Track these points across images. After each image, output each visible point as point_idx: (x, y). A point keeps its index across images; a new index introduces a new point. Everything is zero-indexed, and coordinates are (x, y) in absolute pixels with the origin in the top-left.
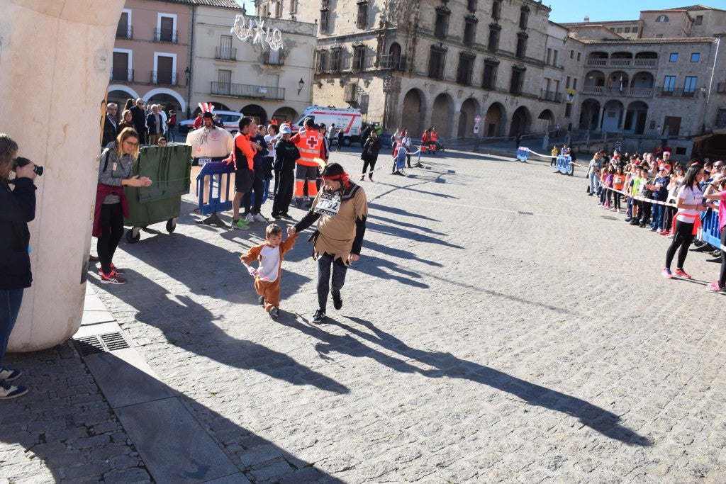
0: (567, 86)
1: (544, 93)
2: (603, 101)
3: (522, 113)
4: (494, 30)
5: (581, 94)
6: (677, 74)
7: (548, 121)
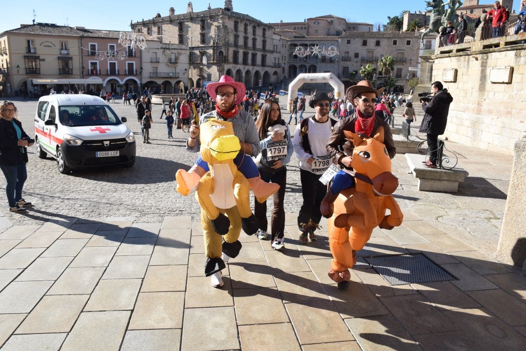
0: (282, 60)
1: (274, 64)
2: (298, 65)
3: (266, 73)
4: (254, 40)
5: (288, 63)
7: (276, 76)
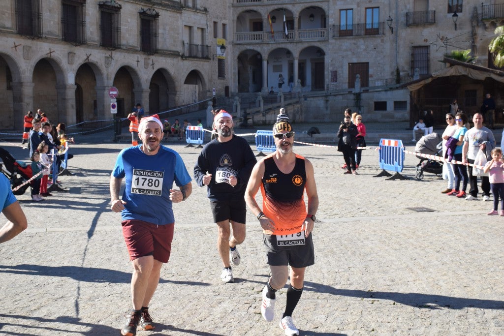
0: (215, 36)
1: (187, 46)
2: (265, 51)
5: (235, 44)
6: (354, 6)
7: (197, 86)
